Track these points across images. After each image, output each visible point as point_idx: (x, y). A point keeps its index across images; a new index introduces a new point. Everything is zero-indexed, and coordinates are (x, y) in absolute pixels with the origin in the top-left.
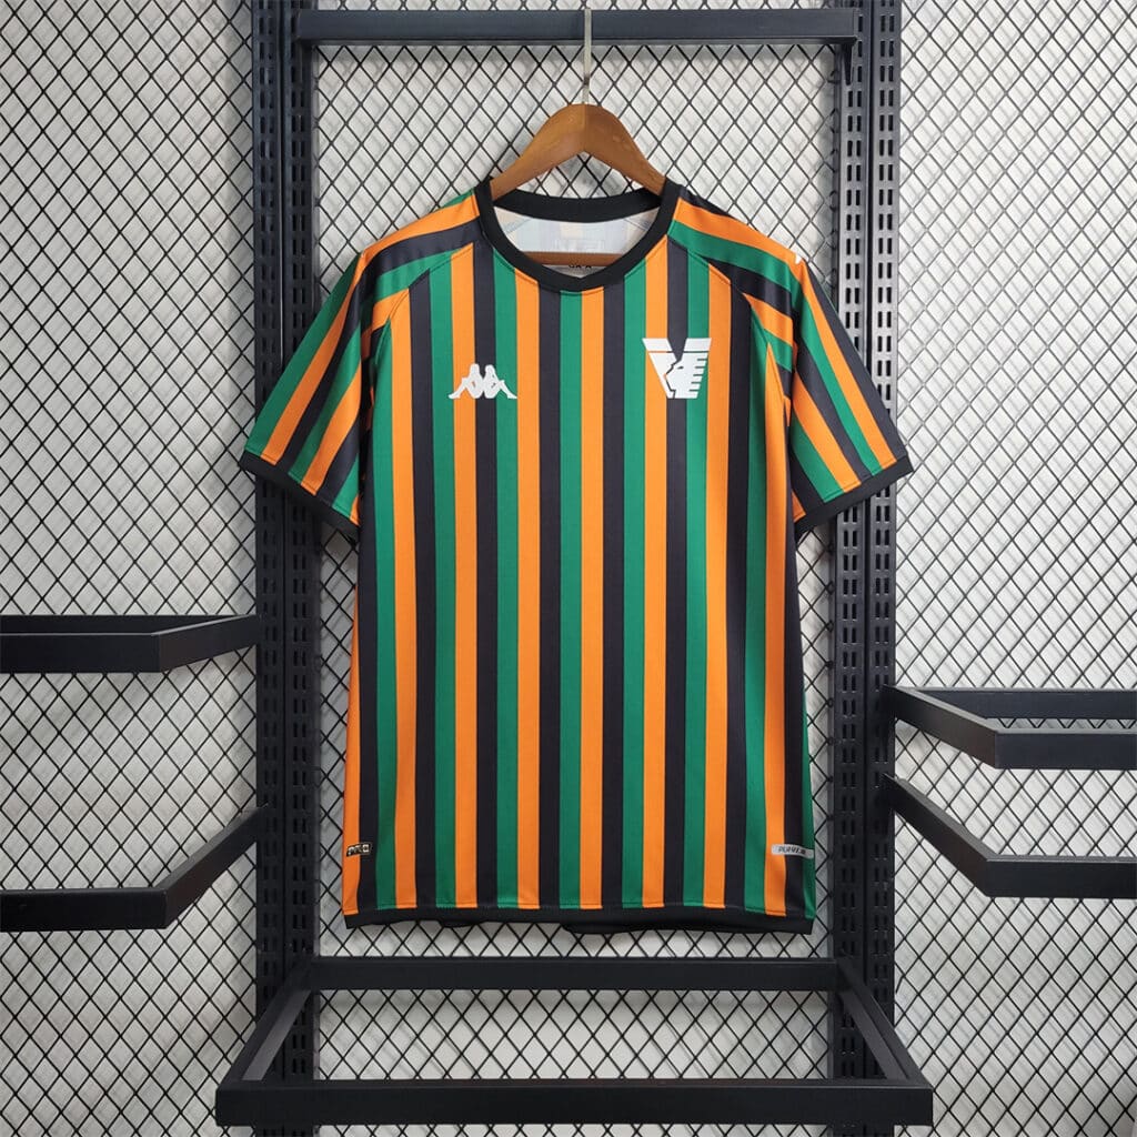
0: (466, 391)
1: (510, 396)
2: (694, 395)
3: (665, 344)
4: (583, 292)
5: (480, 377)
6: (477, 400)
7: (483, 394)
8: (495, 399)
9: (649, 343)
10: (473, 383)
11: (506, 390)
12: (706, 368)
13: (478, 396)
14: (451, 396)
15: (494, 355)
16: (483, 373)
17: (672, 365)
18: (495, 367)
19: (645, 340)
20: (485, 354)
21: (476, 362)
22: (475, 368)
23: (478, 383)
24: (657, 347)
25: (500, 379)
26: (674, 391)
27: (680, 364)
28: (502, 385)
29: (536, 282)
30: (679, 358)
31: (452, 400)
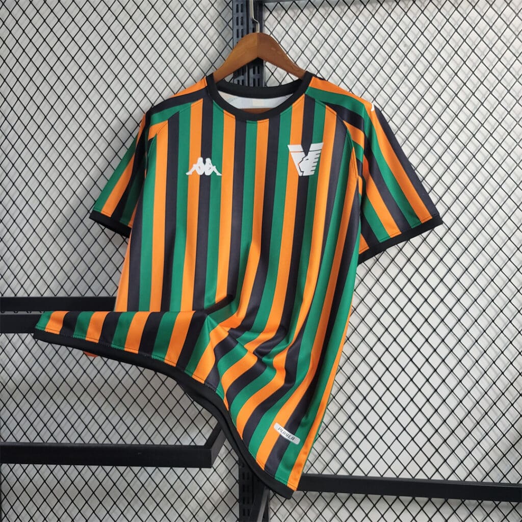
0: (195, 171)
1: (218, 174)
2: (313, 173)
3: (299, 148)
4: (258, 122)
5: (203, 164)
6: (201, 176)
7: (204, 173)
8: (210, 176)
9: (291, 148)
10: (199, 167)
11: (216, 171)
12: (319, 158)
13: (201, 174)
14: (187, 174)
15: (211, 153)
16: (204, 162)
17: (303, 159)
18: (211, 159)
19: (288, 146)
20: (206, 153)
21: (202, 156)
22: (201, 159)
23: (201, 167)
24: (295, 150)
25: (213, 165)
26: (303, 172)
27: (307, 158)
28: (214, 169)
29: (234, 117)
30: (306, 155)
31: (188, 176)
